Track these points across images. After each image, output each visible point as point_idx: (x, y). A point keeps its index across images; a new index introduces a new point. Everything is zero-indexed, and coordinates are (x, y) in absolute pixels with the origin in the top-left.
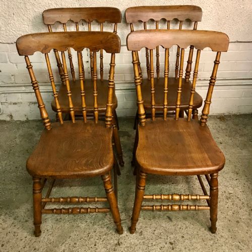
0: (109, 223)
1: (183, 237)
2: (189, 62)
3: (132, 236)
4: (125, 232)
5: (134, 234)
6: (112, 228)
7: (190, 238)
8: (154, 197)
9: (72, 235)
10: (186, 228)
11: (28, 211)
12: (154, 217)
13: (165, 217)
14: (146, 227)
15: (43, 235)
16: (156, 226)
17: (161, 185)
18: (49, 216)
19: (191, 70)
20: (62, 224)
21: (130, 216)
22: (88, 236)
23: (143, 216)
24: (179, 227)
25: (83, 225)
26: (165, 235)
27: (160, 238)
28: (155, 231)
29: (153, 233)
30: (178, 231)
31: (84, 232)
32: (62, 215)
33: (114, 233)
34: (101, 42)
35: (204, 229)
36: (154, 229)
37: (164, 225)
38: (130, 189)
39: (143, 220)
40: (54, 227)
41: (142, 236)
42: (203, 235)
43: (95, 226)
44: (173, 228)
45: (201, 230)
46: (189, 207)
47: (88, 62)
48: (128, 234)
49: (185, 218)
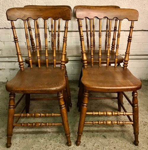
0: (61, 139)
1: (115, 148)
2: (114, 39)
3: (78, 147)
4: (73, 145)
5: (79, 146)
6: (63, 142)
7: (120, 149)
8: (94, 113)
9: (34, 146)
10: (117, 142)
11: (3, 132)
12: (93, 136)
13: (101, 136)
14: (88, 142)
15: (12, 146)
16: (95, 141)
17: (97, 117)
18: (18, 135)
19: (115, 44)
20: (27, 139)
21: (76, 135)
22: (46, 147)
23: (86, 135)
24: (112, 142)
25: (42, 140)
26: (102, 147)
27: (98, 148)
28: (94, 144)
29: (93, 146)
30: (111, 144)
31: (43, 144)
32: (27, 134)
33: (64, 145)
34: (60, 13)
35: (129, 143)
36: (94, 143)
37: (101, 141)
38: (76, 119)
39: (85, 138)
40: (21, 141)
41: (85, 147)
42: (130, 147)
43: (51, 141)
44: (107, 142)
45: (128, 143)
46: (118, 122)
47: (50, 42)
48: (75, 146)
49: (116, 137)
